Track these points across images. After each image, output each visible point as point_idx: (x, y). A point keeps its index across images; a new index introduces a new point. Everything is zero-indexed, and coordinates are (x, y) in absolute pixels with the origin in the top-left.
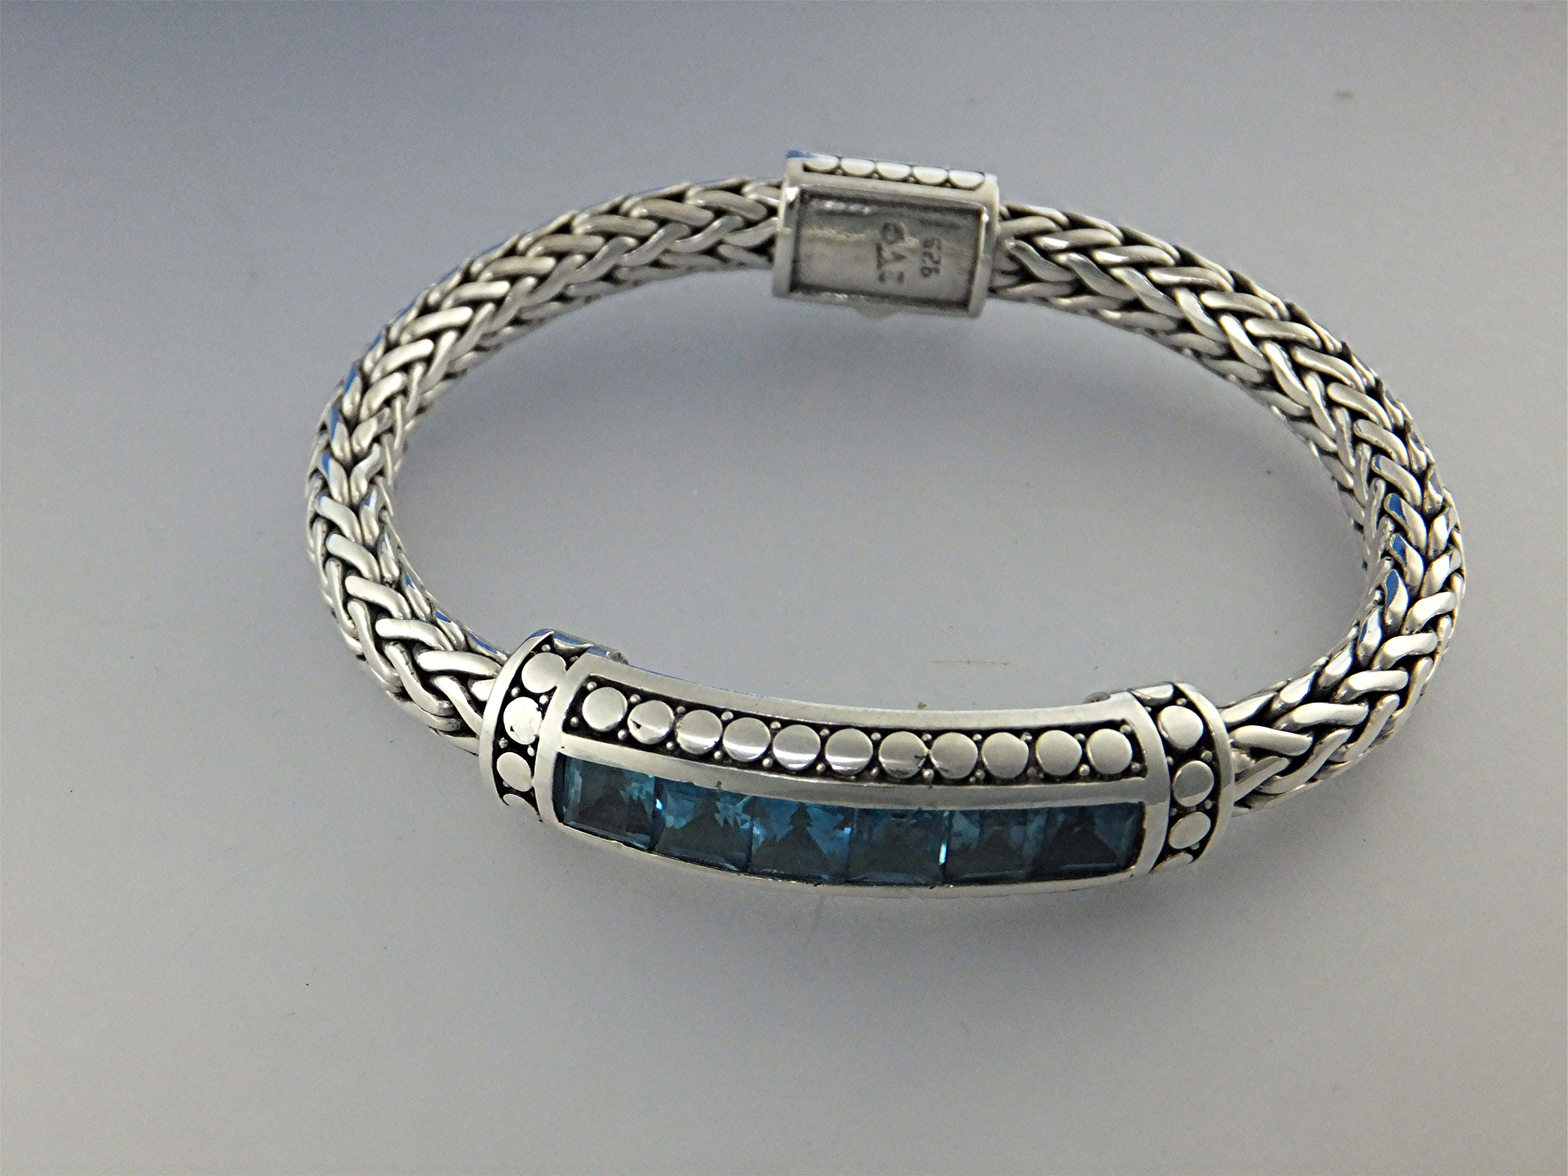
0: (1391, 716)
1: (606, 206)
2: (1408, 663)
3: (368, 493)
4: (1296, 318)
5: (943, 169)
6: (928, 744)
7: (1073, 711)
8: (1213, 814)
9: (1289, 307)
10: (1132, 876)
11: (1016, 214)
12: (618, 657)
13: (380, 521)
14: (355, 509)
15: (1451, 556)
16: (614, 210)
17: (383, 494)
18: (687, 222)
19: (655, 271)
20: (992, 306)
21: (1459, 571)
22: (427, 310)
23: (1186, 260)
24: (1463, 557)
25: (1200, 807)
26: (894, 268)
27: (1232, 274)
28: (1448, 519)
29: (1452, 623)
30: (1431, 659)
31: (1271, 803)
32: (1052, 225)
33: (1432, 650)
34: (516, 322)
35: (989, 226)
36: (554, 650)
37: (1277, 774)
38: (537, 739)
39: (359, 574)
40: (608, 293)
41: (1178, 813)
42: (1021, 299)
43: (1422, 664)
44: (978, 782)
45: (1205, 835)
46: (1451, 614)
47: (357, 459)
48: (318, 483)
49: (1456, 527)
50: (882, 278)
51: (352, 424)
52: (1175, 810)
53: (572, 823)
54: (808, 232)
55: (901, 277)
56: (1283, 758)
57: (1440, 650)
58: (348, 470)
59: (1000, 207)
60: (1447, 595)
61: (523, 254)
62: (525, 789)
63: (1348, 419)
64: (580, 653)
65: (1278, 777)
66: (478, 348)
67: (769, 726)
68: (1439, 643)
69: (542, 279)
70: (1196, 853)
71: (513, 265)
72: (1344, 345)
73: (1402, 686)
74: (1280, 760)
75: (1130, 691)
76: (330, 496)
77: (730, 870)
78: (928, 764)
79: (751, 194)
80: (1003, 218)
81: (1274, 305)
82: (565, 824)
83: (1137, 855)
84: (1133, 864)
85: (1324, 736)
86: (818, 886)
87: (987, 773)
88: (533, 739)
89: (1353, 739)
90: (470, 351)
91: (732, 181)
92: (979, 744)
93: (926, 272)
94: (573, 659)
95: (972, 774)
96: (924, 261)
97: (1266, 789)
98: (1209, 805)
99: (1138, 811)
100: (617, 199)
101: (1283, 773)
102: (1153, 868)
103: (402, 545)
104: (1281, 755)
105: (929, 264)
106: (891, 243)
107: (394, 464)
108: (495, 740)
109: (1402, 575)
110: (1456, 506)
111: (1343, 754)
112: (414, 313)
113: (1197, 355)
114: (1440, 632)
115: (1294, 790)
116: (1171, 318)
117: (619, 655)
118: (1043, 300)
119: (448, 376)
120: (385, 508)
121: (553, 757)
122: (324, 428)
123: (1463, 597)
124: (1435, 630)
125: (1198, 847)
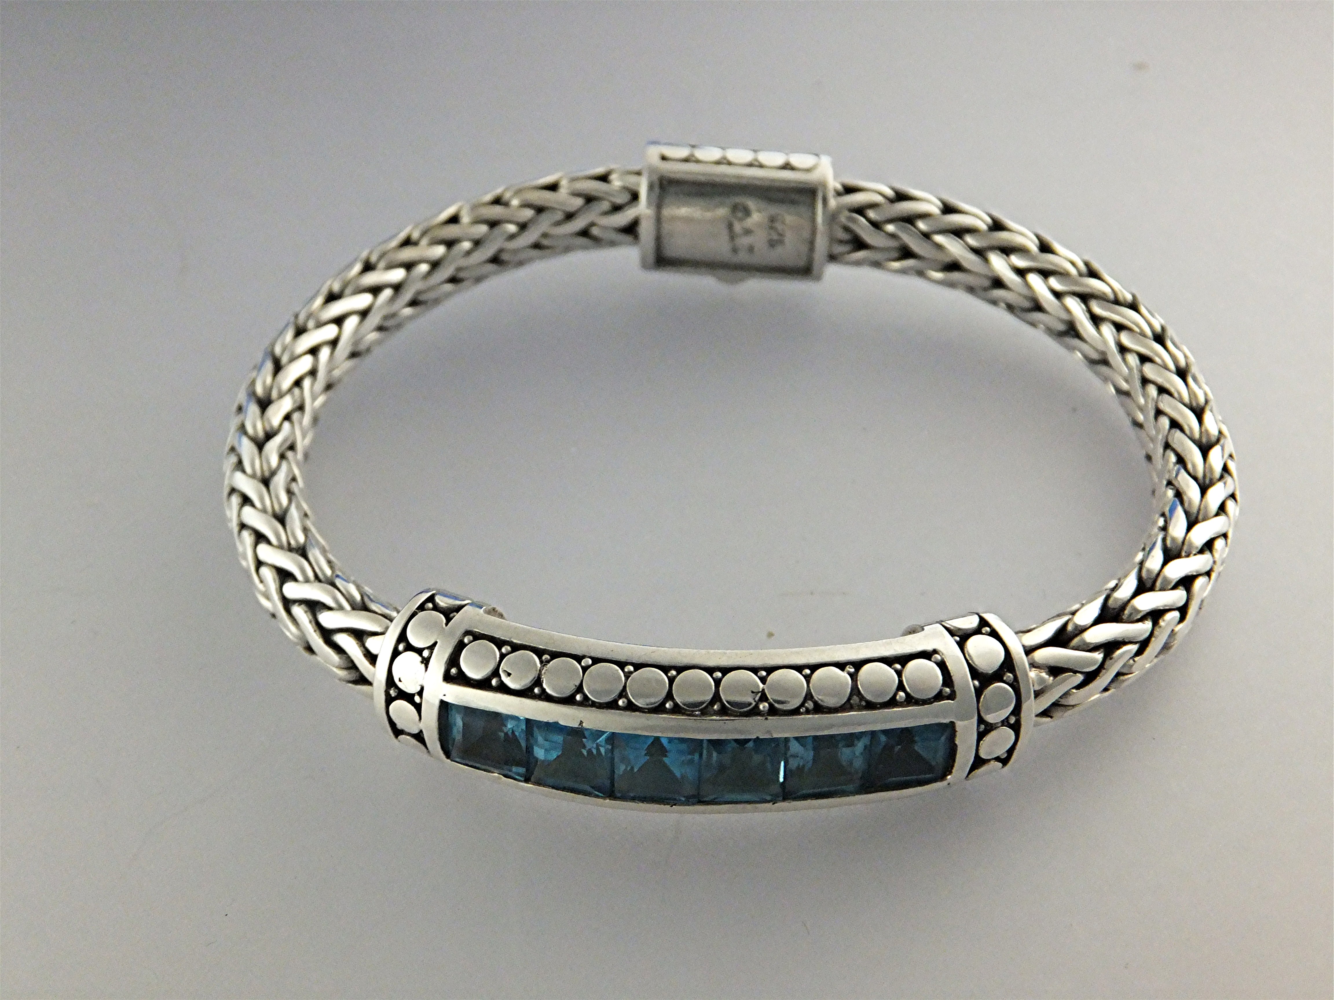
0: (1173, 630)
1: (489, 197)
2: (1187, 582)
3: (279, 466)
4: (1093, 274)
5: (783, 152)
6: (763, 680)
7: (891, 643)
8: (1016, 728)
9: (1087, 264)
10: (949, 784)
11: (849, 190)
12: (493, 612)
13: (289, 492)
14: (266, 482)
15: (1225, 483)
16: (497, 201)
17: (294, 466)
18: (561, 207)
19: (535, 253)
20: (832, 271)
21: (1233, 496)
22: (332, 297)
23: (997, 226)
24: (1237, 483)
25: (1005, 722)
26: (744, 241)
27: (1038, 237)
28: (1223, 449)
29: (1226, 544)
30: (1207, 577)
31: (1070, 712)
32: (879, 199)
33: (1208, 568)
34: (413, 303)
35: (825, 201)
36: (436, 608)
37: (1073, 688)
38: (422, 689)
39: (269, 542)
40: (495, 273)
41: (985, 729)
42: (858, 263)
43: (1199, 583)
44: (808, 712)
45: (1010, 746)
46: (1225, 536)
47: (269, 436)
48: (233, 459)
49: (1231, 456)
50: (735, 250)
51: (264, 404)
52: (982, 727)
53: (457, 760)
54: (667, 212)
55: (751, 249)
56: (1077, 674)
57: (1216, 568)
58: (260, 445)
59: (834, 184)
60: (1222, 518)
61: (416, 244)
62: (416, 731)
63: (1138, 362)
64: (459, 609)
65: (1074, 691)
66: (380, 329)
67: (623, 670)
68: (1214, 562)
69: (435, 265)
70: (1004, 761)
71: (408, 254)
72: (1134, 296)
73: (1181, 603)
74: (1075, 676)
75: (940, 622)
76: (244, 471)
77: (597, 796)
78: (764, 698)
79: (616, 182)
80: (839, 194)
81: (1073, 264)
82: (452, 761)
83: (952, 766)
84: (949, 775)
85: (1113, 652)
86: (674, 806)
87: (816, 703)
88: (419, 689)
89: (1139, 652)
90: (373, 331)
91: (600, 170)
92: (808, 678)
93: (772, 244)
94: (452, 615)
95: (802, 705)
96: (770, 235)
97: (1063, 702)
98: (1012, 720)
99: (950, 728)
100: (498, 191)
101: (1078, 687)
102: (967, 776)
103: (309, 512)
104: (1075, 672)
105: (775, 237)
106: (741, 220)
107: (304, 437)
108: (386, 689)
109: (1182, 503)
110: (1231, 436)
111: (1131, 666)
112: (319, 301)
113: (1010, 308)
114: (1216, 552)
115: (1089, 700)
116: (986, 276)
117: (494, 609)
118: (877, 264)
119: (354, 355)
120: (294, 479)
121: (437, 703)
122: (240, 409)
123: (1236, 518)
124: (1211, 551)
125: (1006, 755)
